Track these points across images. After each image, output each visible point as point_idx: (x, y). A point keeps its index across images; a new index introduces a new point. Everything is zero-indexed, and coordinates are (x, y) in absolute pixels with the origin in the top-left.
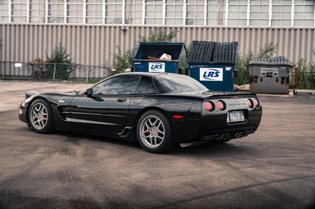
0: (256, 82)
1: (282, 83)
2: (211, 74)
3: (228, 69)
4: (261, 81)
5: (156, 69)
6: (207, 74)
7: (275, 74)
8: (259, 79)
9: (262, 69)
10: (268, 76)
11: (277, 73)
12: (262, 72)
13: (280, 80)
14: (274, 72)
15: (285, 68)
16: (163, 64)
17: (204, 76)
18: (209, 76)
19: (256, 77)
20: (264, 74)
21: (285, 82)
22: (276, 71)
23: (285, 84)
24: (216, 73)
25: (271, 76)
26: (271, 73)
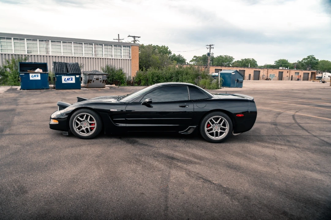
0: (91, 83)
1: (103, 83)
2: (68, 79)
3: (77, 76)
4: (93, 82)
5: (35, 77)
6: (66, 79)
7: (100, 79)
8: (92, 81)
9: (95, 76)
10: (97, 79)
11: (101, 78)
12: (94, 78)
13: (102, 81)
14: (100, 78)
15: (105, 75)
16: (39, 75)
17: (65, 80)
18: (67, 80)
19: (91, 80)
20: (95, 78)
21: (104, 82)
22: (101, 77)
23: (104, 83)
24: (71, 79)
25: (98, 80)
26: (99, 78)
